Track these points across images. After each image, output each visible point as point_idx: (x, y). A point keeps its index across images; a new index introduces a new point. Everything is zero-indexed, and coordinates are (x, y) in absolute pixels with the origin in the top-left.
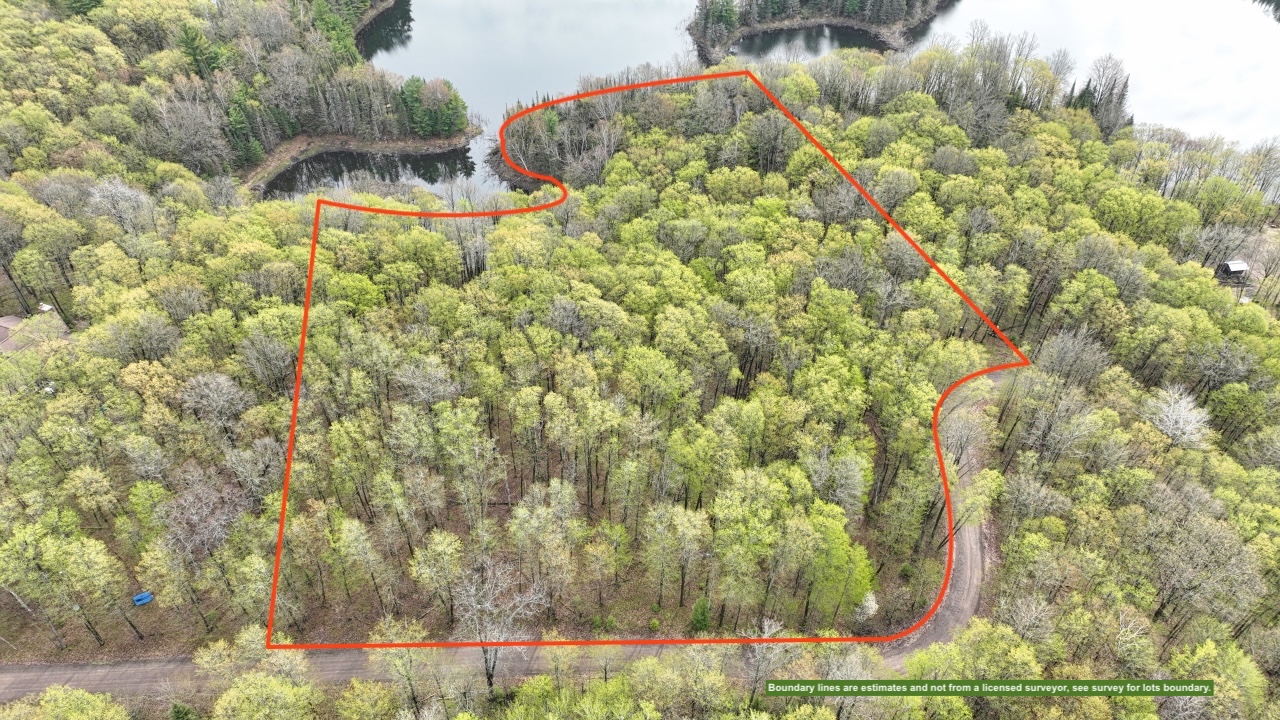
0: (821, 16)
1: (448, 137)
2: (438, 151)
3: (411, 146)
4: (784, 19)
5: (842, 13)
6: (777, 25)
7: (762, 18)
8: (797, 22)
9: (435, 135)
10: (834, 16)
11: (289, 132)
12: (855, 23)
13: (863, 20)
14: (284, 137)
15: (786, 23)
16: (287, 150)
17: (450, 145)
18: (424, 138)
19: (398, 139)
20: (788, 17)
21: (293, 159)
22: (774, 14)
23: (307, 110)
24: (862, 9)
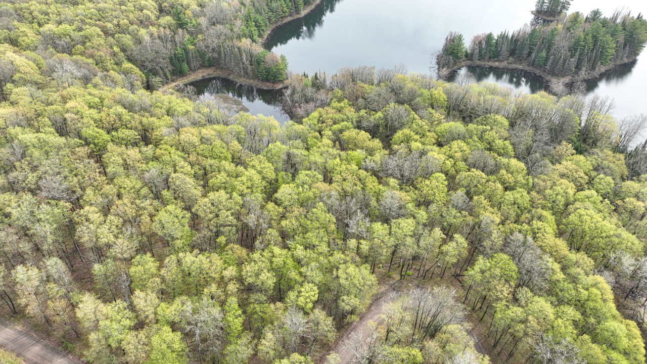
0: (520, 64)
1: (273, 83)
2: (265, 88)
3: (255, 83)
4: (496, 61)
5: (533, 64)
6: (491, 64)
7: (481, 57)
8: (504, 64)
9: (268, 80)
10: (529, 65)
11: (206, 63)
12: (538, 72)
13: (545, 71)
14: (203, 66)
15: (497, 64)
16: (203, 72)
17: (273, 87)
18: (262, 81)
19: (251, 79)
20: (499, 61)
21: (203, 77)
22: (490, 58)
23: (216, 55)
24: (545, 65)
